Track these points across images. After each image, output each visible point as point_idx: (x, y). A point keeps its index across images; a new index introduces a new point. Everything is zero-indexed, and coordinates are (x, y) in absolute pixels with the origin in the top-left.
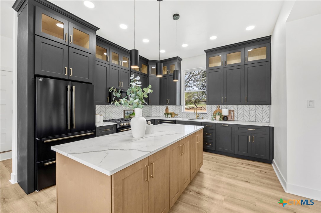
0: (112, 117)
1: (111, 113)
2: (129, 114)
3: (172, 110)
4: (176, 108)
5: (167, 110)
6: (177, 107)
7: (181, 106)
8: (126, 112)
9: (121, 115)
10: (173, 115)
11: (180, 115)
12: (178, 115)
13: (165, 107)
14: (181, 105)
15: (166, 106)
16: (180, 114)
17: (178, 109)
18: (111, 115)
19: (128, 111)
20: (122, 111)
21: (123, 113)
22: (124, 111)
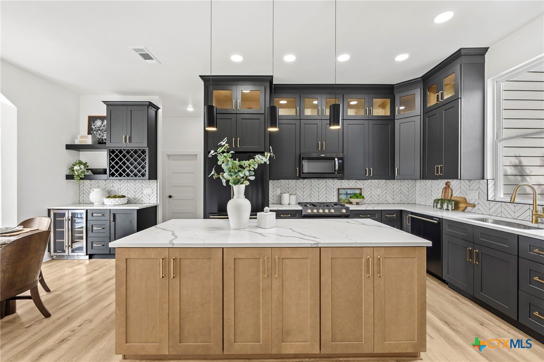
0: (315, 198)
1: (313, 192)
2: (349, 196)
3: (459, 191)
4: (471, 188)
5: (446, 191)
6: (474, 185)
7: (485, 181)
8: (341, 191)
9: (332, 197)
10: (462, 206)
11: (480, 208)
12: (477, 207)
13: (442, 183)
14: (484, 179)
15: (446, 181)
16: (481, 203)
17: (475, 188)
18: (312, 196)
19: (346, 190)
20: (335, 189)
21: (336, 193)
22: (339, 189)
